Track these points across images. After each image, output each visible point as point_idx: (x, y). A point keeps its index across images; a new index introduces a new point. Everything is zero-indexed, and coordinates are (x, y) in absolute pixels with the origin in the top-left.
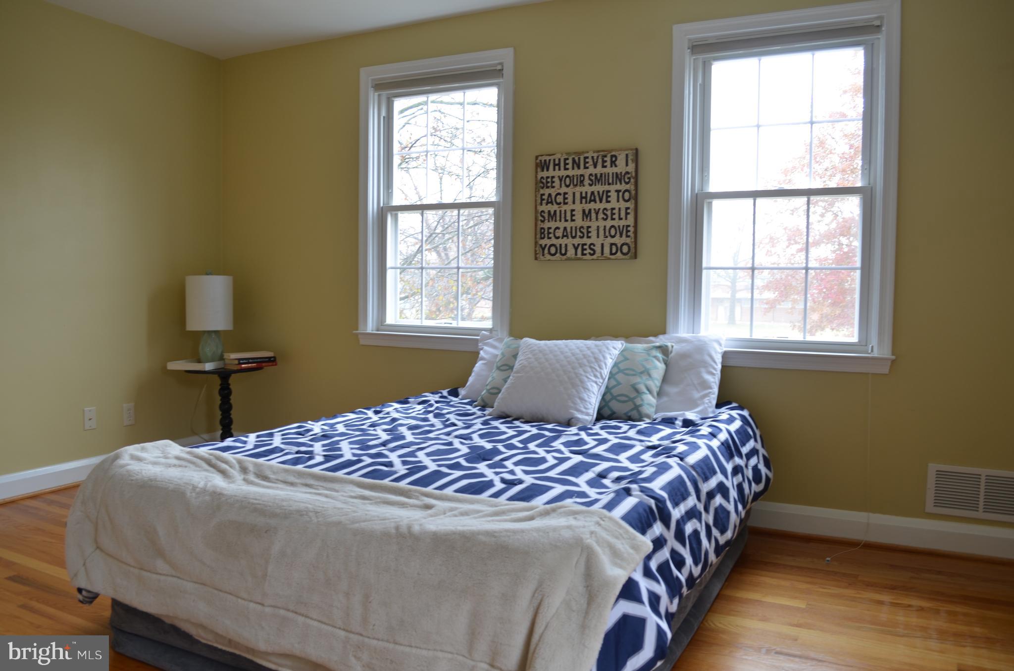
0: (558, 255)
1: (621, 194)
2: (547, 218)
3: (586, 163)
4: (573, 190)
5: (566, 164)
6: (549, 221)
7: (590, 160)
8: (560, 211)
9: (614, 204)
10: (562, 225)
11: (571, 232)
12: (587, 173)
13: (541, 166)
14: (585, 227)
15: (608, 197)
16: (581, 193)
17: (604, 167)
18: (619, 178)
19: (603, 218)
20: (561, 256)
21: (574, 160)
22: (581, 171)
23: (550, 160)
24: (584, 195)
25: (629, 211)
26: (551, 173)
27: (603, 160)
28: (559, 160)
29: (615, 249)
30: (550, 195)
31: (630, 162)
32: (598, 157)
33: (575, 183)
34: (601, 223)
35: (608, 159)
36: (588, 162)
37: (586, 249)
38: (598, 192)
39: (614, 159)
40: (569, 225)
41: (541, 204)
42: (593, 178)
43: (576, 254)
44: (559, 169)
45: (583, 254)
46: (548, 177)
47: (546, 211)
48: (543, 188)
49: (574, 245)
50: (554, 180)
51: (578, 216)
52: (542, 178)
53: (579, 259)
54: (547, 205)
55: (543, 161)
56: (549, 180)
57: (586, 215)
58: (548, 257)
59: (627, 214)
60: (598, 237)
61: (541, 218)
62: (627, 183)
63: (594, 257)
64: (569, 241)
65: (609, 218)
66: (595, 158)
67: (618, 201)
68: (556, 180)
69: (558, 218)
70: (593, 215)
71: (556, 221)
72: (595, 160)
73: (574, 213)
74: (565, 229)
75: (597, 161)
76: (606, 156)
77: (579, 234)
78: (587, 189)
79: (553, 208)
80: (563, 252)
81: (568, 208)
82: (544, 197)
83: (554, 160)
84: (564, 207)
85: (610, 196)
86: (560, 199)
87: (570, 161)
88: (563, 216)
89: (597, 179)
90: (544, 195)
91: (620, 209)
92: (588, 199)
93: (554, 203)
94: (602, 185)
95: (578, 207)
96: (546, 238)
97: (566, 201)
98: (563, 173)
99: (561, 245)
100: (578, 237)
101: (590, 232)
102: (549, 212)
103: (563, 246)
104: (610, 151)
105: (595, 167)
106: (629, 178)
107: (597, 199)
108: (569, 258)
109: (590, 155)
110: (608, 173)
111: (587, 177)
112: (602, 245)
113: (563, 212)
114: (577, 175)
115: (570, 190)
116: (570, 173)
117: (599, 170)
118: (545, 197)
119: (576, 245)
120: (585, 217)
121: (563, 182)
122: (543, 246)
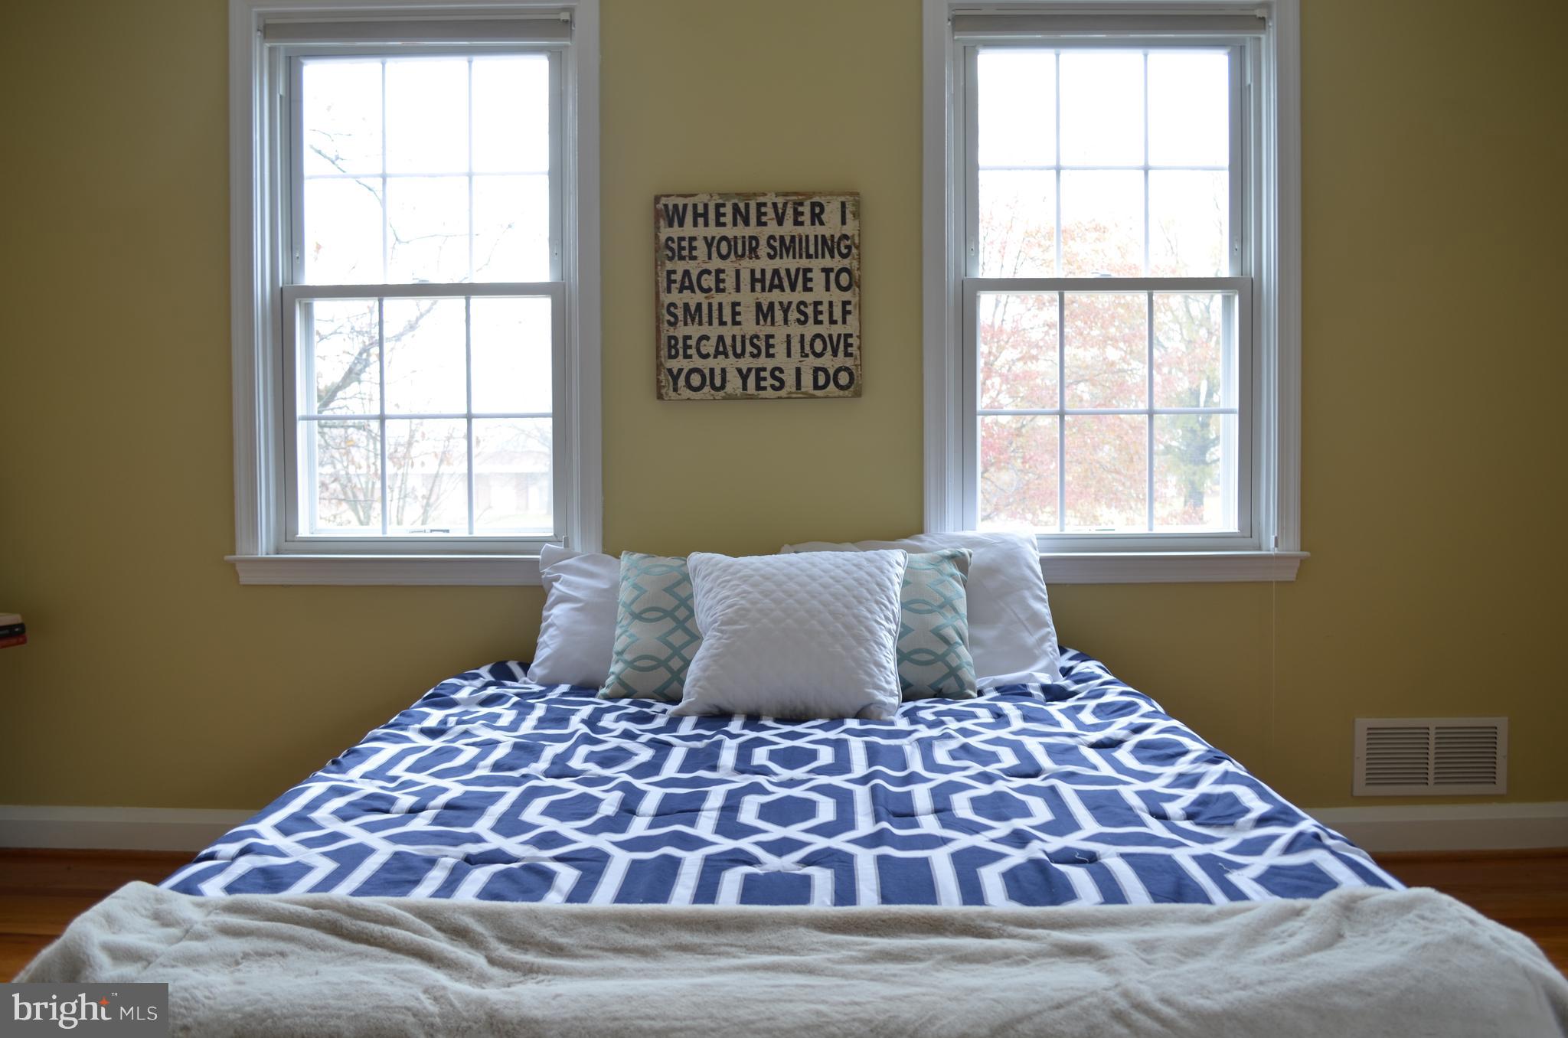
0: (707, 389)
1: (832, 276)
2: (681, 317)
3: (760, 214)
4: (735, 265)
5: (719, 215)
6: (686, 324)
7: (769, 210)
8: (710, 305)
9: (819, 292)
10: (714, 331)
11: (734, 347)
12: (763, 233)
13: (668, 215)
14: (763, 338)
15: (806, 280)
16: (753, 272)
17: (797, 223)
18: (828, 245)
19: (798, 320)
20: (713, 392)
21: (736, 208)
22: (752, 230)
23: (685, 206)
24: (758, 275)
25: (848, 308)
26: (688, 230)
27: (795, 210)
28: (706, 206)
29: (824, 379)
30: (687, 273)
31: (849, 216)
32: (785, 205)
33: (740, 253)
34: (795, 330)
35: (806, 209)
36: (765, 214)
37: (765, 379)
38: (788, 271)
39: (817, 210)
40: (728, 332)
41: (669, 290)
42: (777, 244)
43: (745, 387)
44: (706, 224)
45: (759, 388)
46: (682, 239)
47: (680, 304)
48: (671, 259)
49: (739, 371)
50: (694, 244)
51: (748, 316)
52: (670, 239)
53: (751, 397)
54: (681, 291)
55: (671, 207)
56: (685, 244)
57: (764, 313)
58: (687, 393)
59: (845, 313)
60: (789, 355)
61: (668, 317)
62: (844, 256)
63: (783, 393)
64: (730, 363)
65: (811, 320)
66: (780, 206)
67: (828, 289)
68: (700, 244)
69: (705, 319)
70: (779, 314)
71: (700, 323)
72: (780, 211)
73: (738, 309)
74: (721, 338)
75: (784, 213)
76: (801, 204)
77: (749, 348)
78: (764, 263)
79: (694, 298)
80: (718, 382)
81: (726, 299)
82: (673, 277)
83: (695, 206)
84: (717, 298)
85: (811, 280)
86: (708, 281)
87: (728, 210)
88: (715, 314)
89: (784, 247)
90: (674, 272)
91: (831, 304)
92: (768, 283)
93: (696, 288)
94: (794, 257)
95: (747, 299)
96: (681, 357)
97: (722, 286)
98: (713, 231)
99: (712, 371)
100: (747, 354)
101: (773, 346)
102: (686, 306)
103: (718, 372)
104: (809, 195)
105: (780, 222)
106: (847, 247)
107: (786, 284)
108: (729, 395)
109: (769, 199)
110: (807, 237)
111: (763, 242)
112: (798, 371)
113: (715, 307)
114: (744, 237)
115: (729, 266)
116: (729, 231)
117: (788, 229)
118: (678, 277)
119: (744, 371)
120: (761, 318)
121: (714, 249)
122: (675, 372)
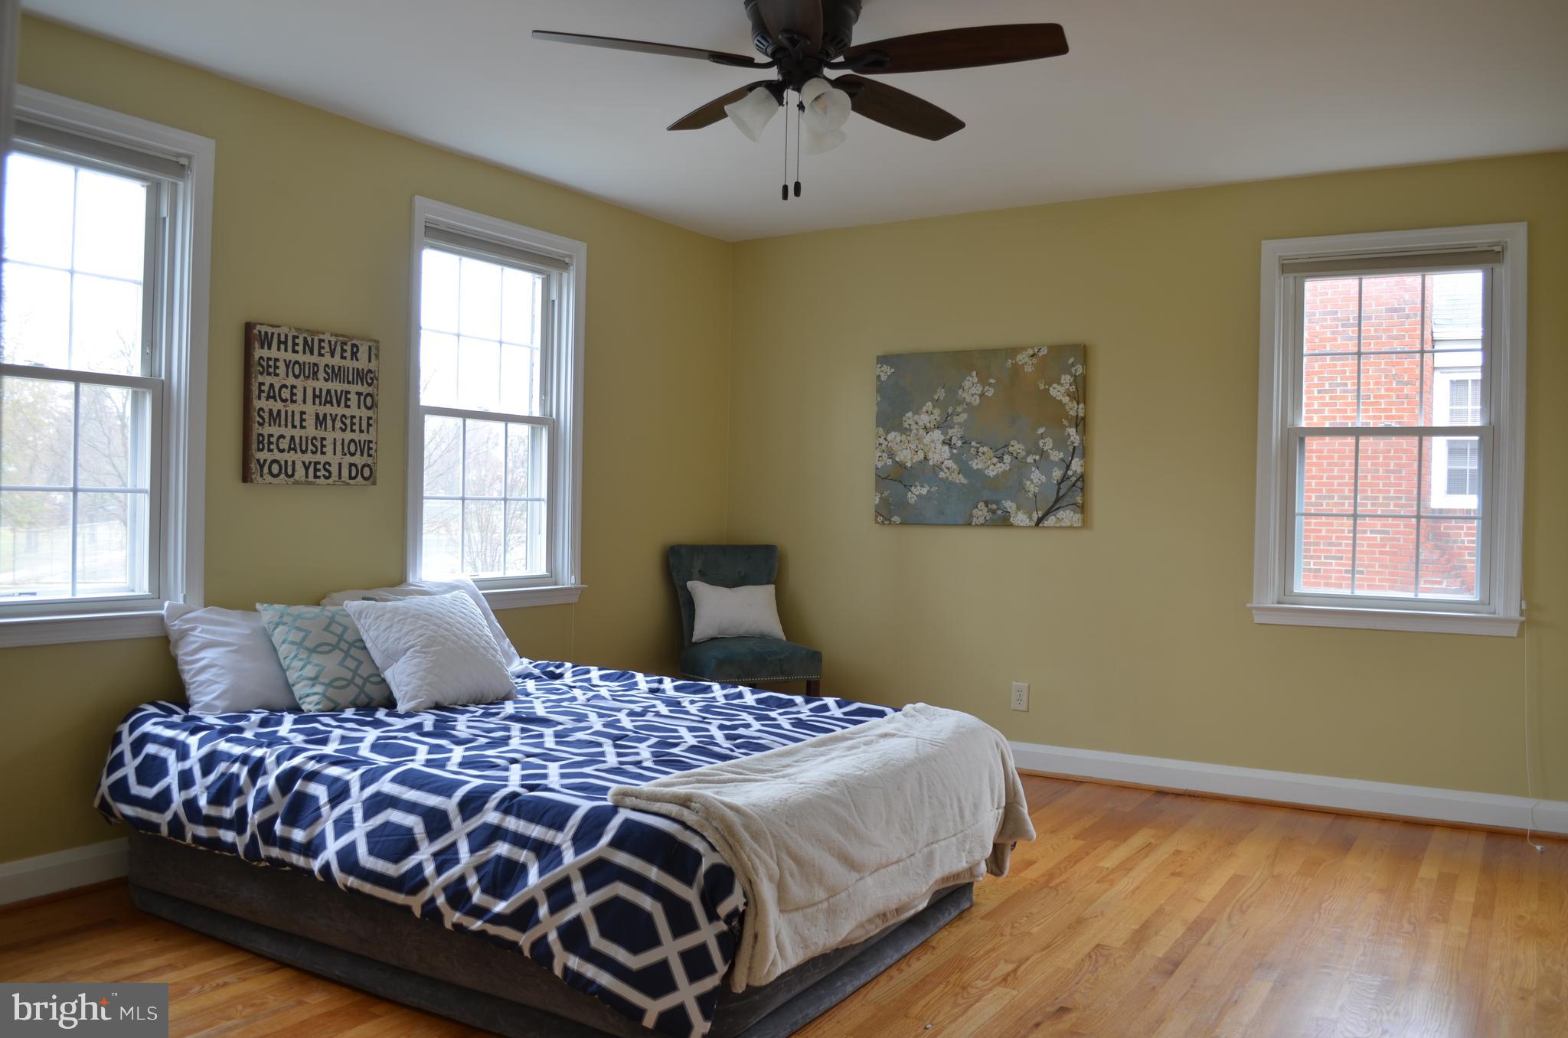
0: (283, 476)
1: (362, 398)
2: (267, 420)
3: (321, 348)
4: (304, 384)
5: (295, 344)
6: (270, 425)
7: (325, 345)
8: (286, 412)
9: (353, 410)
10: (288, 432)
11: (301, 445)
12: (322, 362)
13: (261, 339)
14: (319, 439)
15: (347, 399)
16: (314, 389)
17: (343, 357)
18: (361, 376)
19: (341, 428)
20: (286, 478)
21: (305, 339)
22: (314, 359)
23: (273, 334)
24: (318, 393)
25: (371, 422)
26: (273, 353)
27: (342, 348)
28: (286, 336)
29: (356, 471)
30: (272, 386)
31: (373, 357)
32: (336, 343)
33: (307, 375)
34: (339, 435)
35: (348, 348)
36: (323, 348)
37: (319, 470)
38: (336, 391)
39: (355, 350)
40: (297, 433)
41: (259, 398)
42: (330, 371)
43: (307, 477)
44: (286, 350)
45: (316, 477)
46: (269, 359)
47: (267, 410)
48: (262, 373)
49: (304, 463)
50: (277, 364)
51: (310, 422)
52: (261, 358)
53: (311, 483)
54: (267, 400)
55: (263, 333)
56: (271, 363)
57: (320, 421)
58: (269, 478)
59: (369, 425)
60: (335, 454)
61: (258, 419)
62: (369, 385)
63: (330, 481)
64: (297, 457)
65: (349, 429)
66: (333, 343)
67: (359, 408)
68: (281, 364)
69: (283, 422)
70: (329, 423)
71: (280, 426)
72: (333, 347)
73: (304, 416)
74: (292, 438)
75: (335, 349)
76: (346, 344)
77: (310, 447)
78: (321, 384)
79: (277, 406)
80: (290, 472)
81: (297, 408)
82: (263, 388)
83: (279, 335)
84: (291, 407)
85: (349, 399)
86: (286, 393)
87: (300, 341)
88: (290, 419)
89: (335, 374)
90: (263, 384)
91: (361, 417)
92: (323, 399)
93: (278, 398)
94: (340, 382)
95: (310, 409)
96: (266, 451)
97: (294, 398)
98: (290, 356)
99: (286, 462)
100: (309, 451)
101: (325, 446)
102: (271, 411)
103: (290, 463)
104: (351, 338)
105: (332, 356)
106: (372, 379)
107: (334, 401)
108: (297, 481)
109: (326, 337)
110: (348, 368)
111: (321, 369)
112: (340, 464)
113: (290, 414)
114: (309, 363)
115: (299, 383)
116: (300, 357)
117: (337, 361)
118: (265, 388)
119: (307, 464)
120: (318, 425)
121: (290, 370)
122: (262, 462)
